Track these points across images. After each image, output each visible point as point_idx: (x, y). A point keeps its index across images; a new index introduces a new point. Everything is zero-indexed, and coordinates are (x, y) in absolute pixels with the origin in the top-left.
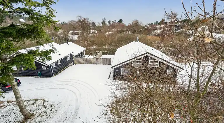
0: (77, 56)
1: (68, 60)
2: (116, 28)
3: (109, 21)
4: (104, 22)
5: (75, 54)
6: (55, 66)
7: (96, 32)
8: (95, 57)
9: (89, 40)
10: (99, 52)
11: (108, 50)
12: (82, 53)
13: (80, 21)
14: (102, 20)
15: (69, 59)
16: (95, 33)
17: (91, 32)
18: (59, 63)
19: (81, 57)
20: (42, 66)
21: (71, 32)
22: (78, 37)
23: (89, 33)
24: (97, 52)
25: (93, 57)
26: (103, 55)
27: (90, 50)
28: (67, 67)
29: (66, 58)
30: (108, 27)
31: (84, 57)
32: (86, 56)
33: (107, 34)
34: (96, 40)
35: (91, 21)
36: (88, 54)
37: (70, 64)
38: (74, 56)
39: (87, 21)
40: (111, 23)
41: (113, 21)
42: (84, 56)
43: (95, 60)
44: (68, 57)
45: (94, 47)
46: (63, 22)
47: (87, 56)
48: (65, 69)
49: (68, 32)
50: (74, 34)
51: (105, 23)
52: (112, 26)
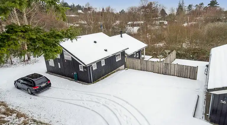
0: (132, 56)
1: (117, 61)
2: (203, 16)
3: (189, 5)
4: (180, 8)
5: (129, 52)
6: (96, 68)
7: (166, 23)
8: (162, 60)
9: (154, 35)
10: (169, 53)
11: (188, 51)
12: (140, 52)
13: (143, 7)
14: (178, 4)
15: (118, 59)
16: (165, 25)
17: (158, 22)
18: (103, 64)
19: (139, 58)
20: (80, 65)
21: (130, 23)
22: (139, 30)
23: (155, 25)
24: (167, 51)
25: (158, 60)
26: (177, 58)
27: (154, 49)
28: (114, 72)
29: (114, 57)
30: (188, 14)
31: (143, 58)
32: (146, 56)
33: (185, 25)
34: (166, 34)
35: (160, 6)
36: (149, 55)
37: (120, 68)
38: (127, 55)
39: (153, 6)
40: (194, 8)
41: (196, 5)
42: (143, 56)
43: (162, 65)
44: (117, 55)
45: (161, 45)
46: (122, 11)
47: (147, 58)
48: (110, 75)
49: (126, 23)
50: (133, 25)
51: (182, 9)
52: (195, 13)
